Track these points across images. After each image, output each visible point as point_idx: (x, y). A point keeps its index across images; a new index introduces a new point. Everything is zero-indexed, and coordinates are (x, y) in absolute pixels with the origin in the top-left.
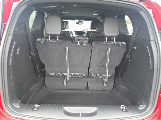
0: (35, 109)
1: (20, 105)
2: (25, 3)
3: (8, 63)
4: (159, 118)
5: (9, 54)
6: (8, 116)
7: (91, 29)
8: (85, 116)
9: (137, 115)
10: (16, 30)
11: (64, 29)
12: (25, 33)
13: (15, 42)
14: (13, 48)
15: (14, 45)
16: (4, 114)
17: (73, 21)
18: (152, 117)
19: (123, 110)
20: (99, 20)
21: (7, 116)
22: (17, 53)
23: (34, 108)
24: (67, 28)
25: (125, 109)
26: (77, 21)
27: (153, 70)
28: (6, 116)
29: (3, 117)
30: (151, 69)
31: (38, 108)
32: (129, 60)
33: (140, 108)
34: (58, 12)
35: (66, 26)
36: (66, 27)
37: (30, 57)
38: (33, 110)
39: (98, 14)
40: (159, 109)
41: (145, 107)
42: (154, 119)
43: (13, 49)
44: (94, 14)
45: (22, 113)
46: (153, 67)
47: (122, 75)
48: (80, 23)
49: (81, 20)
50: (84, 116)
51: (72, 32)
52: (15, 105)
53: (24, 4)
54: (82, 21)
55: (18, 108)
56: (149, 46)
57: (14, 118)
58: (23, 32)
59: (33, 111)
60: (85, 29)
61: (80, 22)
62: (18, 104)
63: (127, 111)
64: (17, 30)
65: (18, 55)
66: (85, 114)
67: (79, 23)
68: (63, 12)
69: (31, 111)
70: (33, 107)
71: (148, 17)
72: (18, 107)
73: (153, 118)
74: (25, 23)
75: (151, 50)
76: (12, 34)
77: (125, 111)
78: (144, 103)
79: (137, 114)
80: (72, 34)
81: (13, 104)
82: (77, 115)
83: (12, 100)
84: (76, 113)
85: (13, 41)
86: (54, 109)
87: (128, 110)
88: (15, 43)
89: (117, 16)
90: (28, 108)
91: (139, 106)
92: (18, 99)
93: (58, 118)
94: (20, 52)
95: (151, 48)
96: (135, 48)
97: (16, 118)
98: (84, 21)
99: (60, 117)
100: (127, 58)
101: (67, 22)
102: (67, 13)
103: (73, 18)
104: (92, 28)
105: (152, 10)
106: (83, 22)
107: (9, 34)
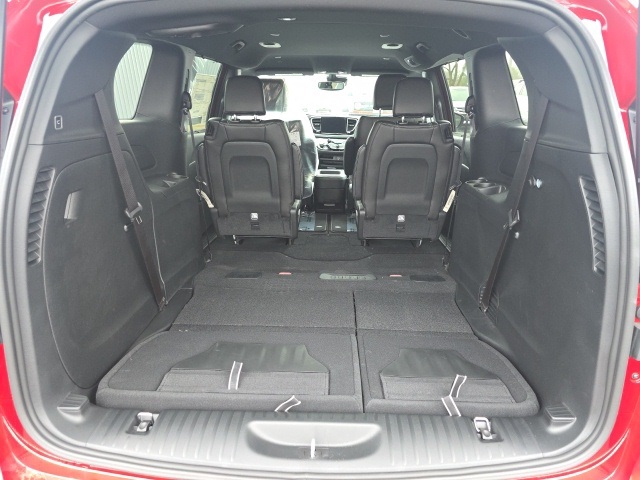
0: (138, 430)
1: (83, 411)
2: (86, 19)
3: (29, 254)
4: (628, 473)
5: (33, 221)
6: (37, 455)
7: (376, 107)
8: (328, 459)
9: (540, 455)
10: (59, 126)
11: (264, 113)
12: (99, 135)
13: (54, 172)
14: (48, 196)
15: (50, 186)
16: (26, 447)
17: (307, 77)
18: (601, 466)
19: (484, 437)
20: (408, 72)
21: (34, 453)
22: (69, 214)
23: (138, 422)
24: (282, 107)
25: (492, 432)
26: (323, 77)
27: (602, 272)
28: (31, 454)
29: (20, 457)
30: (595, 269)
31: (151, 424)
32: (517, 234)
33: (554, 430)
34: (239, 46)
35: (276, 100)
36: (274, 101)
37: (125, 227)
38: (131, 431)
39: (400, 46)
40: (630, 435)
41: (574, 425)
42: (609, 473)
43: (48, 199)
44: (385, 46)
45: (89, 445)
46: (604, 263)
47: (492, 295)
48: (335, 85)
49: (337, 71)
50: (326, 455)
51: (299, 121)
52: (66, 411)
53: (82, 22)
54: (340, 75)
55: (77, 426)
56: (586, 176)
57: (59, 460)
58: (89, 132)
59: (132, 436)
60: (363, 107)
61: (334, 79)
62: (78, 408)
63: (498, 439)
64: (59, 124)
65: (72, 223)
66: (330, 448)
67: (333, 84)
68: (262, 44)
69: (124, 436)
70: (132, 420)
71: (580, 53)
72: (78, 419)
73: (606, 470)
74: (94, 96)
75: (594, 193)
76: (40, 140)
77: (491, 438)
78: (569, 409)
79: (538, 452)
80: (301, 130)
81: (59, 408)
82: (300, 453)
83: (53, 394)
84: (295, 444)
85: (48, 167)
86: (210, 427)
87: (503, 436)
88: (55, 177)
89: (476, 51)
90: (113, 424)
91: (548, 421)
92: (77, 388)
93: (225, 464)
94: (80, 210)
95: (592, 183)
96: (538, 183)
97: (66, 463)
98: (348, 76)
99: (232, 460)
100: (508, 227)
101: (280, 82)
102: (277, 45)
103: (305, 67)
104: (379, 104)
105: (603, 24)
106: (344, 80)
107: (28, 145)
